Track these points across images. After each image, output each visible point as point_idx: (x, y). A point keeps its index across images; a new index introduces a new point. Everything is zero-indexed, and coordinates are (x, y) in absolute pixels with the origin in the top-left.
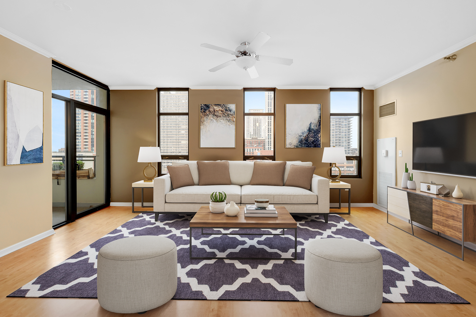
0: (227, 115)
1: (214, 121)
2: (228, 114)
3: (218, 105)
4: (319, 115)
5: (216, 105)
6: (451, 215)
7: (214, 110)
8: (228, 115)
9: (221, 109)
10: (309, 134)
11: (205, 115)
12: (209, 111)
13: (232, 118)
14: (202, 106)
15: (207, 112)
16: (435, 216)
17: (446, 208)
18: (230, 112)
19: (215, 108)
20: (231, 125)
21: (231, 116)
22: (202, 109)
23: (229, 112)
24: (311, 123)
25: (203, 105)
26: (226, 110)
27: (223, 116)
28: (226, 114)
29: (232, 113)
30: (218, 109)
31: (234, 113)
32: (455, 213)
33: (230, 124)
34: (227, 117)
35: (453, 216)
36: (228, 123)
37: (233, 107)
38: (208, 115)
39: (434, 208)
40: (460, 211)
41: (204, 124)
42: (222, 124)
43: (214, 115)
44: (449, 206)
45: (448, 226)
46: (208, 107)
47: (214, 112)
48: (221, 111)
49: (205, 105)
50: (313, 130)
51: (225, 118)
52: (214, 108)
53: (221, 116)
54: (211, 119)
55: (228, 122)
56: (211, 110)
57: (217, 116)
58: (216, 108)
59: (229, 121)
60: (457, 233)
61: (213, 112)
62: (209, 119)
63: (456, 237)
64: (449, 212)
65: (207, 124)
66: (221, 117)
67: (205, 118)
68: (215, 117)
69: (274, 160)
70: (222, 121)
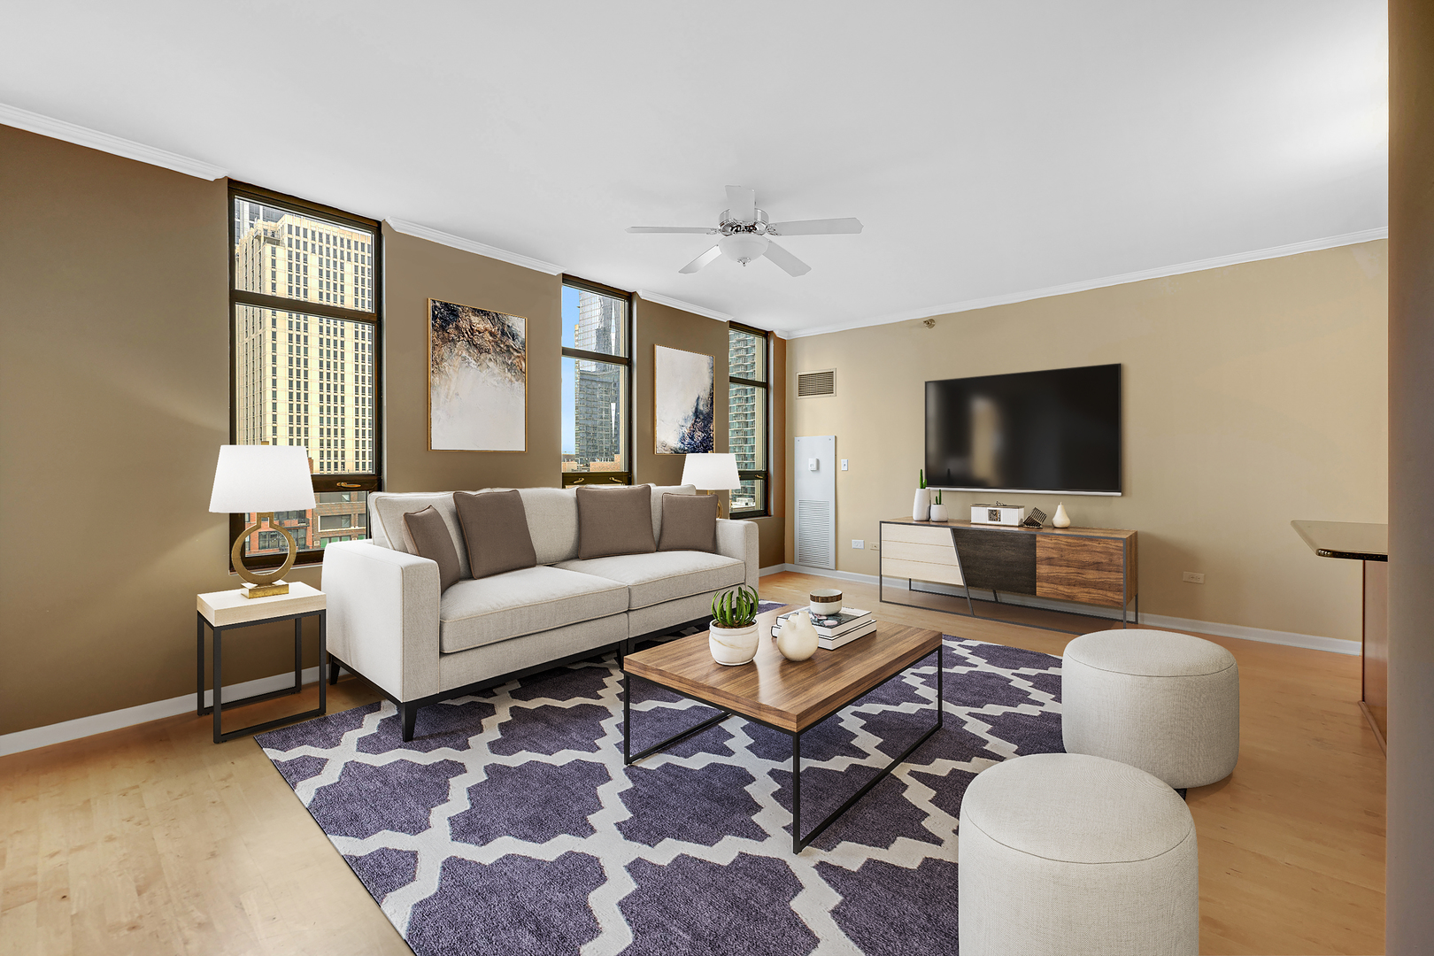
0: (505, 348)
1: (471, 365)
2: (508, 346)
3: (482, 311)
4: (711, 382)
5: (477, 312)
6: (1092, 561)
7: (472, 329)
8: (509, 350)
9: (489, 326)
10: (695, 421)
11: (446, 341)
12: (457, 328)
13: (518, 360)
14: (436, 307)
15: (451, 329)
16: (1042, 570)
17: (1077, 550)
18: (514, 340)
19: (475, 320)
20: (517, 381)
21: (515, 354)
22: (435, 317)
23: (511, 342)
24: (698, 398)
25: (438, 304)
26: (503, 333)
27: (495, 351)
28: (502, 346)
29: (518, 345)
30: (481, 327)
31: (524, 344)
32: (1104, 556)
33: (513, 379)
34: (506, 355)
35: (1098, 563)
36: (509, 375)
37: (518, 325)
38: (453, 339)
39: (1040, 553)
40: (1115, 551)
41: (442, 369)
42: (494, 375)
43: (471, 343)
44: (1084, 545)
45: (1084, 584)
46: (454, 315)
47: (472, 334)
48: (492, 334)
49: (446, 304)
50: (701, 413)
51: (500, 359)
52: (471, 321)
53: (491, 351)
54: (464, 354)
55: (509, 370)
56: (464, 324)
57: (480, 349)
58: (479, 323)
59: (511, 367)
60: (1110, 594)
61: (467, 333)
62: (457, 354)
63: (1107, 601)
64: (1086, 557)
65: (451, 370)
66: (489, 353)
67: (445, 351)
68: (474, 351)
69: (630, 482)
70: (491, 364)
